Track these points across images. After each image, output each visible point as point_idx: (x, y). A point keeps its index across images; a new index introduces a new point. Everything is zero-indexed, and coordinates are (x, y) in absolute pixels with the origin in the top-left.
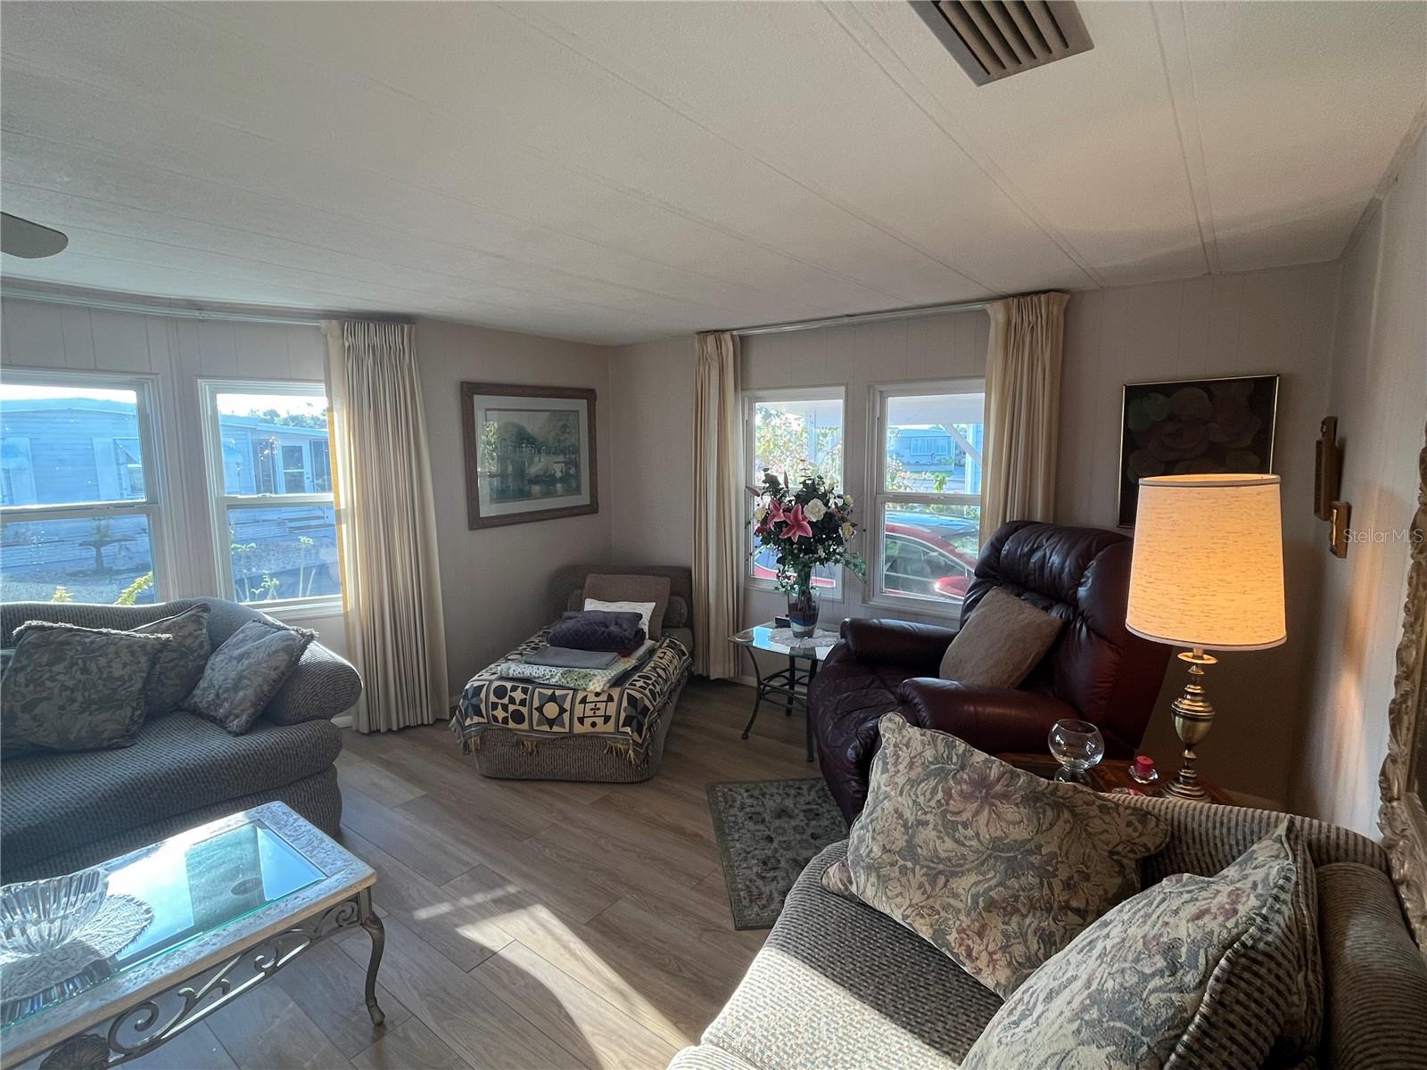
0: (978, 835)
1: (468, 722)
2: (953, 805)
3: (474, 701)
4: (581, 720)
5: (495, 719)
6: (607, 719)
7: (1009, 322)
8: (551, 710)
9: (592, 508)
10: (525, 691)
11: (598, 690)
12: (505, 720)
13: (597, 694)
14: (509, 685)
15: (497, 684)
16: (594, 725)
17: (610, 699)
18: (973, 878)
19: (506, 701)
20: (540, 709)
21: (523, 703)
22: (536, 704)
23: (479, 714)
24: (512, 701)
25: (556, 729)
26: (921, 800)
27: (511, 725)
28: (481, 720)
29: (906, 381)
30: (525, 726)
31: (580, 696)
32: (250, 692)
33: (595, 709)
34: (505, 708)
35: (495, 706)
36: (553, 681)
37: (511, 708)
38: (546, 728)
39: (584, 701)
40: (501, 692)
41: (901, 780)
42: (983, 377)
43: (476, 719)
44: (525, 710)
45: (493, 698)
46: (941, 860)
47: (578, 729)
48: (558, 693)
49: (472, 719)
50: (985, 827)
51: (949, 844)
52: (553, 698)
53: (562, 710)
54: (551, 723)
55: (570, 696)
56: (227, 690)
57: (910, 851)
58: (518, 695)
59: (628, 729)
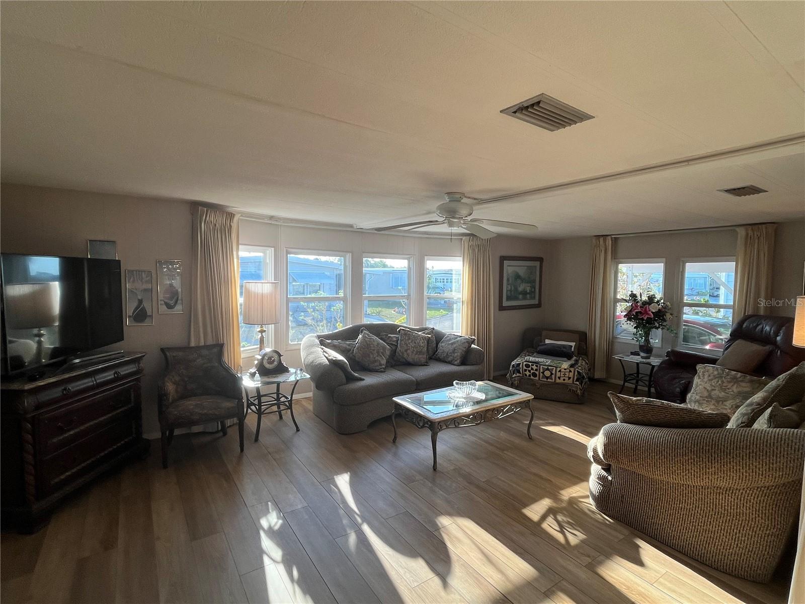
0: (733, 391)
1: (514, 375)
2: (724, 384)
3: (517, 368)
4: (559, 378)
5: (526, 375)
6: (569, 378)
7: (747, 234)
8: (547, 373)
9: (539, 305)
10: (537, 366)
11: (566, 368)
12: (530, 376)
13: (565, 369)
14: (530, 364)
15: (525, 363)
16: (564, 380)
17: (570, 371)
18: (731, 401)
19: (530, 369)
20: (543, 373)
21: (536, 370)
22: (541, 371)
23: (520, 373)
24: (532, 369)
25: (549, 380)
26: (713, 384)
27: (532, 377)
28: (520, 375)
29: (697, 257)
30: (537, 378)
31: (558, 369)
32: (459, 354)
33: (565, 374)
34: (530, 371)
35: (526, 370)
36: (547, 364)
37: (532, 371)
38: (545, 380)
39: (560, 371)
40: (527, 366)
41: (706, 380)
42: (735, 256)
43: (518, 374)
44: (537, 373)
45: (525, 368)
46: (720, 398)
47: (558, 381)
48: (549, 368)
49: (516, 374)
50: (735, 389)
51: (723, 393)
52: (548, 369)
53: (552, 374)
54: (547, 378)
55: (555, 369)
56: (451, 353)
57: (710, 396)
58: (534, 367)
59: (578, 383)
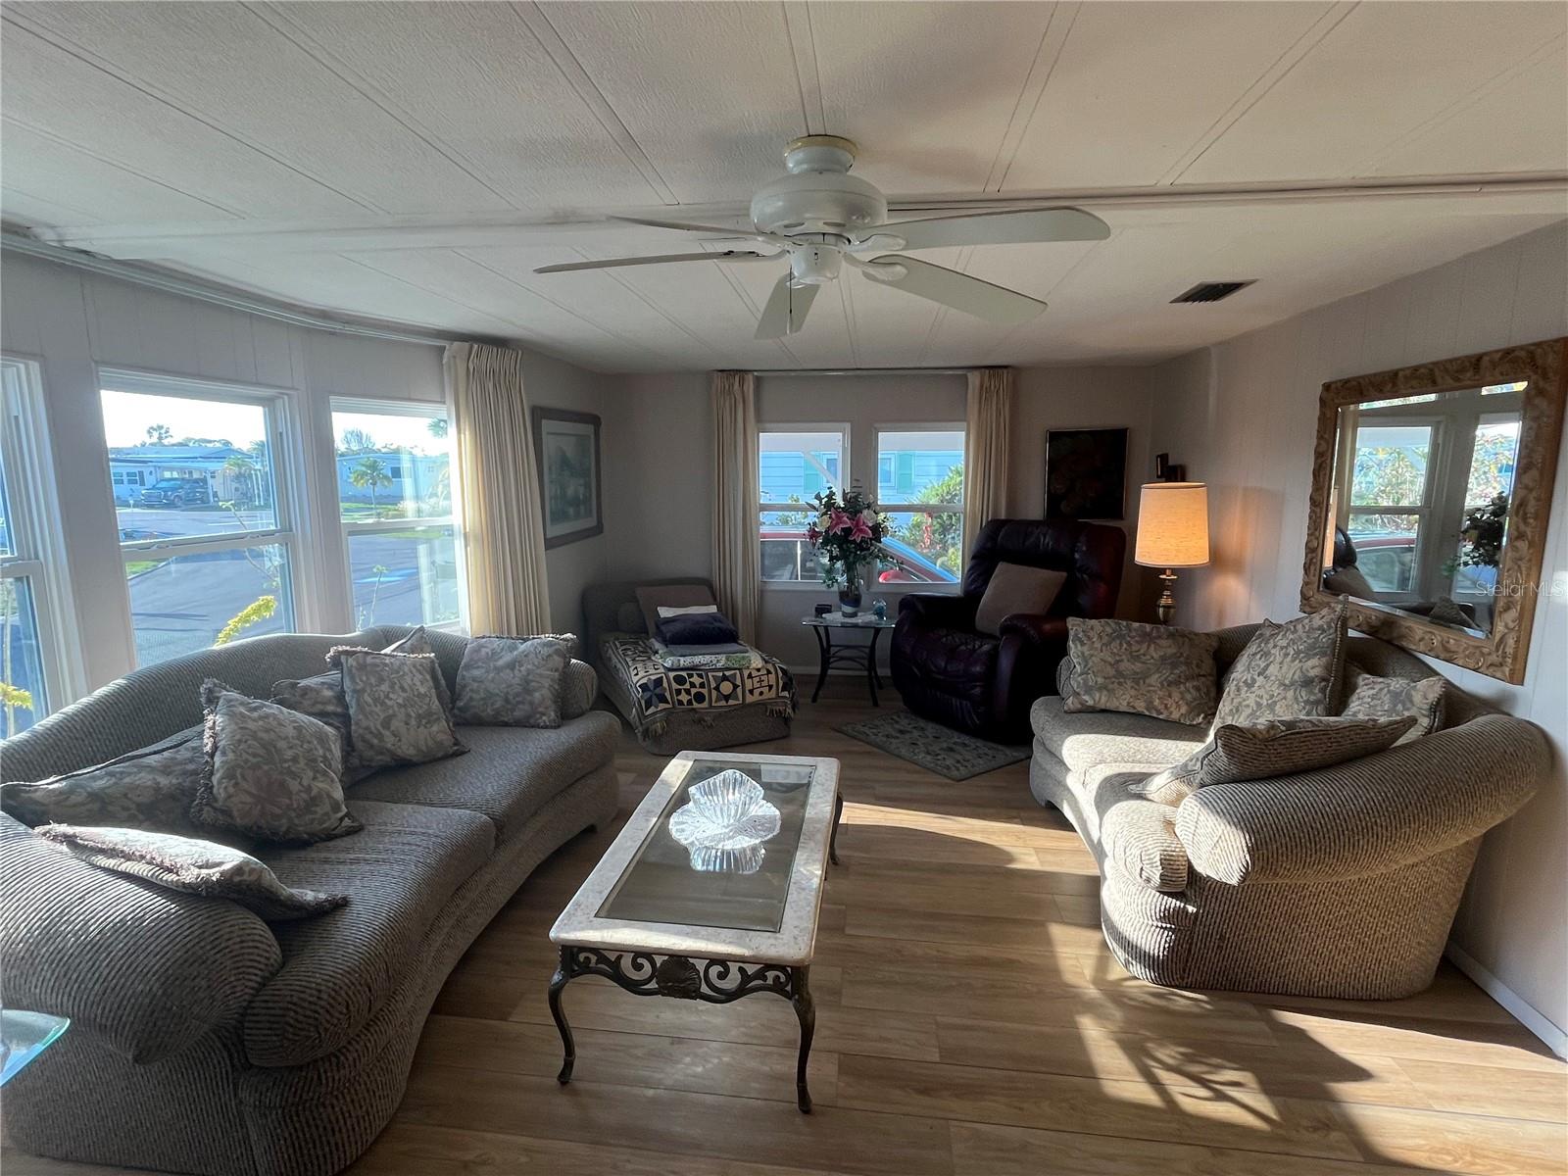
0: (1152, 658)
1: (652, 710)
2: (1134, 648)
3: (658, 691)
4: (751, 692)
5: (680, 703)
6: (771, 687)
7: (982, 386)
8: (727, 687)
9: (598, 529)
10: (700, 676)
11: (760, 666)
12: (690, 702)
13: (758, 670)
14: (684, 674)
15: (672, 675)
16: (761, 693)
17: (769, 672)
18: (1157, 676)
19: (687, 686)
20: (717, 688)
21: (702, 685)
22: (713, 685)
23: (663, 700)
24: (693, 685)
25: (731, 702)
26: (1115, 650)
27: (696, 705)
28: (667, 706)
30: (705, 704)
31: (746, 673)
33: (761, 681)
34: (688, 692)
35: (679, 692)
36: (719, 665)
37: (693, 691)
38: (723, 703)
39: (750, 676)
40: (680, 680)
43: (662, 706)
44: (705, 691)
45: (675, 686)
46: (1138, 673)
47: (750, 699)
48: (727, 673)
49: (657, 707)
50: (1155, 653)
51: (1139, 665)
52: (725, 678)
53: (735, 687)
54: (727, 698)
55: (738, 675)
57: (1120, 674)
58: (696, 680)
59: (786, 694)
